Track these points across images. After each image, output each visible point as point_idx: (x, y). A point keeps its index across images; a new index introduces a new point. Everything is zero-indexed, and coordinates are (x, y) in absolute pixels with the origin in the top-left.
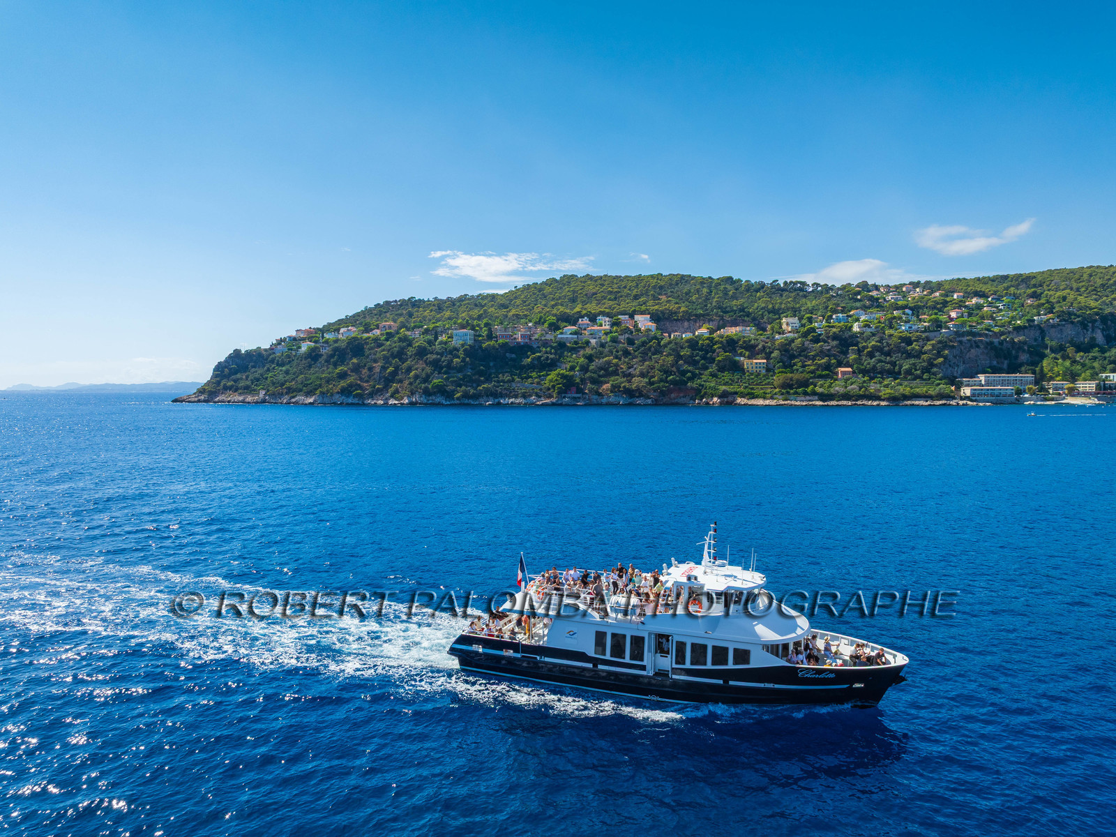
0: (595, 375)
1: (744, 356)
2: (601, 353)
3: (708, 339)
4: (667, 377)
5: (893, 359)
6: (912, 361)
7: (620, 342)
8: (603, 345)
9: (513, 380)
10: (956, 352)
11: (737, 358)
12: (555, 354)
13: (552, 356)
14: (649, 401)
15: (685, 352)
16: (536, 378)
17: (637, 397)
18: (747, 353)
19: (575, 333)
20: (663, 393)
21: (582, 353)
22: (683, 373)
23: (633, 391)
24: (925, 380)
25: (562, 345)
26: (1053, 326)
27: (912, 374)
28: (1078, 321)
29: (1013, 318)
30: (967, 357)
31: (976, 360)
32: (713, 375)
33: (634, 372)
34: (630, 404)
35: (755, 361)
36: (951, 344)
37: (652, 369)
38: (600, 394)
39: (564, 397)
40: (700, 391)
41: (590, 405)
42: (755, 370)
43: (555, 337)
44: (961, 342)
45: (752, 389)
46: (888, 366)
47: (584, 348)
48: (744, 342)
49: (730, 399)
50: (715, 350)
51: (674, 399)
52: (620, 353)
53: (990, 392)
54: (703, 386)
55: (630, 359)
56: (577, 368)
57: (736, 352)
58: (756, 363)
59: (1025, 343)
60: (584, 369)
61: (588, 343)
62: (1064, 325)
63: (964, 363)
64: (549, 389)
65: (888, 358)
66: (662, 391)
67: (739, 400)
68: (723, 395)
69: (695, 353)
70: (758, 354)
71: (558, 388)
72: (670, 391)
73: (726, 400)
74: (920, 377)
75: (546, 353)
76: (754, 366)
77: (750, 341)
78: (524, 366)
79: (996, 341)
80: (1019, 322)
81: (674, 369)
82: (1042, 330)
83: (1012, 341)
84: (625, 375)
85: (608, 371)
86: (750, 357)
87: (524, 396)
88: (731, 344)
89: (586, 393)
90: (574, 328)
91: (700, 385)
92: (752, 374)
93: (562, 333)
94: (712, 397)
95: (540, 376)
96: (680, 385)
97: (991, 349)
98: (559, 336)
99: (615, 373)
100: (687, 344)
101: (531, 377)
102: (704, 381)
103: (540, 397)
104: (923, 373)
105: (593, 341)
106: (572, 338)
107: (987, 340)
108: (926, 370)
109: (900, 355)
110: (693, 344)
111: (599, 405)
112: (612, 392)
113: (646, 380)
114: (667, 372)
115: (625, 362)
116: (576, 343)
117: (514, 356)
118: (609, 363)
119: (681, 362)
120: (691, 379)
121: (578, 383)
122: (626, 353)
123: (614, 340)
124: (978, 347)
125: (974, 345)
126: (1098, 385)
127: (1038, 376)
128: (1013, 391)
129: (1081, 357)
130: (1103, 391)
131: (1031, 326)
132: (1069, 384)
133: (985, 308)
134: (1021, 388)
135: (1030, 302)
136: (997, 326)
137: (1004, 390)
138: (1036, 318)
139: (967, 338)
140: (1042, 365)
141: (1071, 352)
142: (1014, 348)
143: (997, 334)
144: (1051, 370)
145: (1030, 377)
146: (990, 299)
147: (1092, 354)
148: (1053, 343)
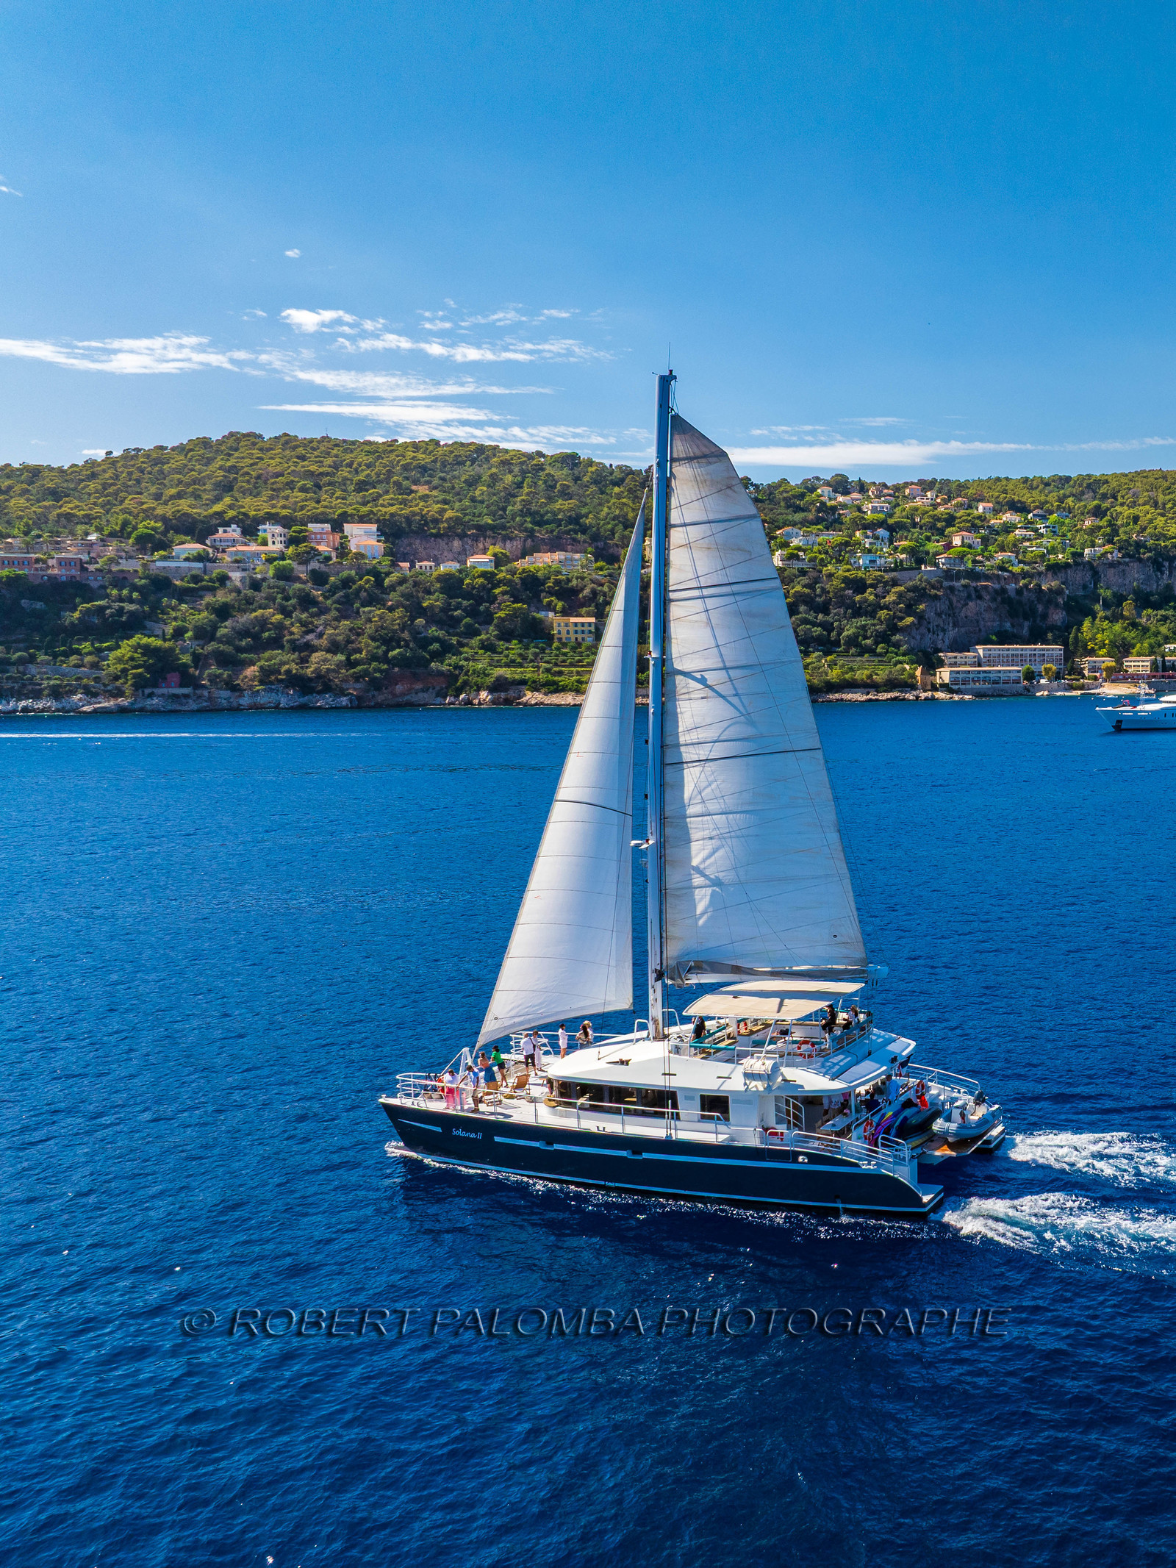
0: (228, 649)
1: (554, 610)
2: (249, 601)
3: (484, 574)
4: (386, 653)
5: (829, 619)
6: (862, 621)
7: (298, 579)
8: (256, 585)
9: (32, 659)
10: (941, 606)
11: (541, 615)
12: (141, 603)
13: (132, 607)
14: (344, 701)
15: (434, 601)
16: (90, 653)
17: (319, 693)
18: (560, 605)
19: (200, 558)
20: (376, 685)
21: (208, 599)
22: (424, 643)
23: (310, 679)
24: (880, 655)
25: (160, 584)
26: (1112, 565)
27: (857, 645)
28: (1149, 558)
29: (1053, 550)
30: (963, 614)
31: (978, 621)
32: (488, 647)
33: (315, 642)
34: (303, 708)
35: (573, 620)
36: (933, 592)
37: (358, 634)
38: (235, 689)
39: (151, 696)
40: (456, 678)
41: (211, 711)
42: (573, 636)
43: (144, 566)
44: (952, 589)
45: (560, 673)
46: (817, 631)
47: (212, 590)
48: (557, 582)
49: (511, 694)
50: (495, 598)
51: (403, 694)
52: (293, 601)
53: (982, 675)
54: (461, 668)
55: (312, 615)
56: (189, 634)
57: (540, 601)
58: (576, 624)
59: (1059, 592)
60: (205, 634)
61: (223, 579)
62: (1127, 564)
63: (955, 625)
64: (116, 678)
65: (820, 616)
66: (373, 680)
67: (531, 697)
68: (499, 686)
69: (453, 602)
70: (583, 605)
71: (135, 676)
72: (389, 680)
73: (503, 695)
74: (872, 651)
75: (121, 600)
76: (572, 629)
77: (569, 580)
78: (64, 629)
79: (1012, 586)
80: (1060, 556)
81: (406, 635)
82: (1094, 570)
83: (1038, 589)
84: (295, 647)
85: (261, 639)
86: (565, 613)
87: (56, 693)
88: (532, 586)
89: (204, 686)
90: (195, 547)
91: (457, 667)
92: (565, 645)
93: (164, 558)
94: (479, 689)
95: (99, 650)
96: (414, 666)
97: (1003, 602)
98: (159, 564)
99: (276, 643)
100: (438, 585)
101: (78, 652)
102: (466, 659)
103: (95, 695)
104: (877, 643)
105: (236, 576)
106: (190, 569)
107: (997, 586)
108: (883, 638)
109: (842, 611)
110: (451, 585)
111: (235, 710)
112: (261, 682)
113: (341, 657)
114: (389, 641)
115: (300, 621)
116: (196, 579)
117: (39, 605)
118: (263, 623)
119: (420, 621)
120: (439, 656)
121: (185, 666)
122: (306, 601)
123: (285, 575)
124: (980, 597)
125: (974, 596)
126: (1154, 664)
127: (1071, 648)
128: (1021, 675)
129: (1148, 617)
130: (1160, 673)
131: (1076, 564)
132: (1110, 662)
133: (1017, 532)
134: (1033, 668)
135: (1088, 523)
136: (1020, 562)
137: (1005, 672)
138: (1087, 551)
139: (963, 582)
140: (1079, 630)
141: (1128, 608)
142: (1039, 600)
143: (1015, 577)
144: (1093, 639)
145: (1057, 649)
146: (1030, 516)
147: (1162, 612)
148: (1109, 593)
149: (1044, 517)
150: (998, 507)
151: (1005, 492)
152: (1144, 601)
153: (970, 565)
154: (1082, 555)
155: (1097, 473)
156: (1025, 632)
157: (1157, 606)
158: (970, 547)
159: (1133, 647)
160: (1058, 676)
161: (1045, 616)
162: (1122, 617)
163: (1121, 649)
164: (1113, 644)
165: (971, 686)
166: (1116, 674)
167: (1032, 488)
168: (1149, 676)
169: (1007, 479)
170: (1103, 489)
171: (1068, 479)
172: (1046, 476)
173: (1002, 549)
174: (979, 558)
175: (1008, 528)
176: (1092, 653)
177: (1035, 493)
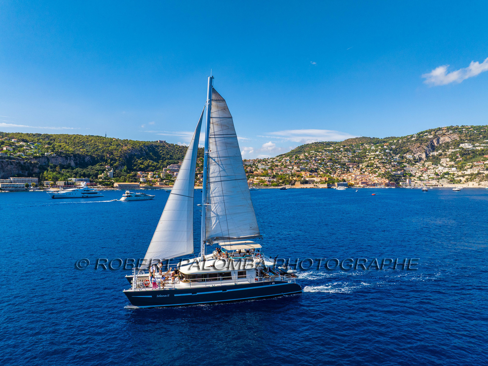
26: (53, 157)
28: (64, 156)
29: (36, 153)
30: (6, 169)
31: (11, 171)
53: (12, 186)
59: (37, 164)
62: (58, 157)
63: (3, 172)
79: (22, 162)
80: (38, 154)
82: (48, 158)
83: (31, 163)
97: (19, 166)
107: (17, 161)
124: (12, 164)
125: (10, 164)
126: (65, 183)
127: (41, 178)
128: (24, 185)
129: (63, 171)
130: (67, 185)
131: (42, 157)
132: (52, 182)
133: (24, 147)
134: (28, 184)
135: (46, 146)
136: (25, 155)
137: (20, 184)
138: (46, 153)
139: (6, 160)
140: (43, 174)
141: (58, 169)
142: (31, 166)
143: (23, 159)
144: (47, 176)
145: (36, 179)
146: (29, 143)
147: (68, 170)
148: (52, 165)
149: (33, 144)
150: (18, 140)
151: (21, 136)
152: (62, 167)
153: (9, 155)
154: (44, 154)
155: (49, 133)
156: (26, 174)
157: (66, 168)
158: (9, 150)
159: (59, 179)
160: (36, 186)
161: (32, 170)
162: (56, 171)
163: (56, 179)
164: (53, 178)
165: (8, 188)
166: (53, 186)
167: (29, 136)
168: (63, 186)
169: (22, 133)
170: (51, 138)
171: (40, 135)
172: (34, 133)
173: (19, 151)
174: (12, 154)
175: (21, 146)
176: (47, 180)
177: (30, 137)
